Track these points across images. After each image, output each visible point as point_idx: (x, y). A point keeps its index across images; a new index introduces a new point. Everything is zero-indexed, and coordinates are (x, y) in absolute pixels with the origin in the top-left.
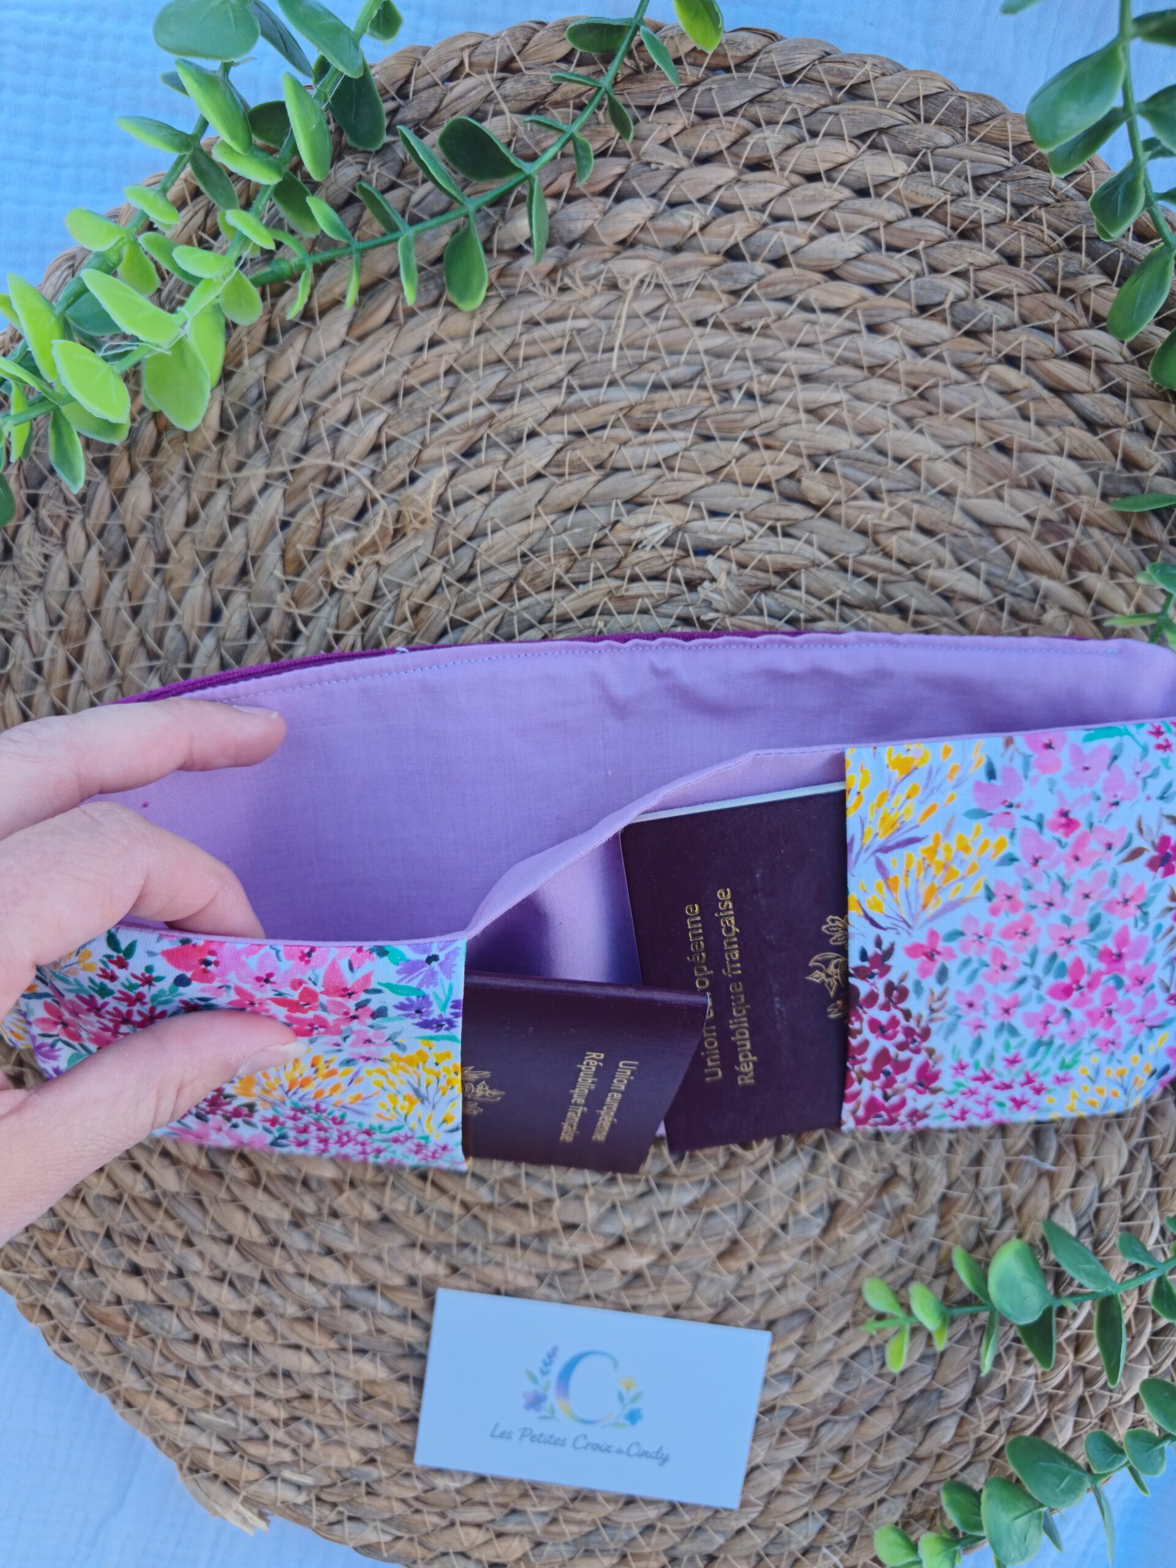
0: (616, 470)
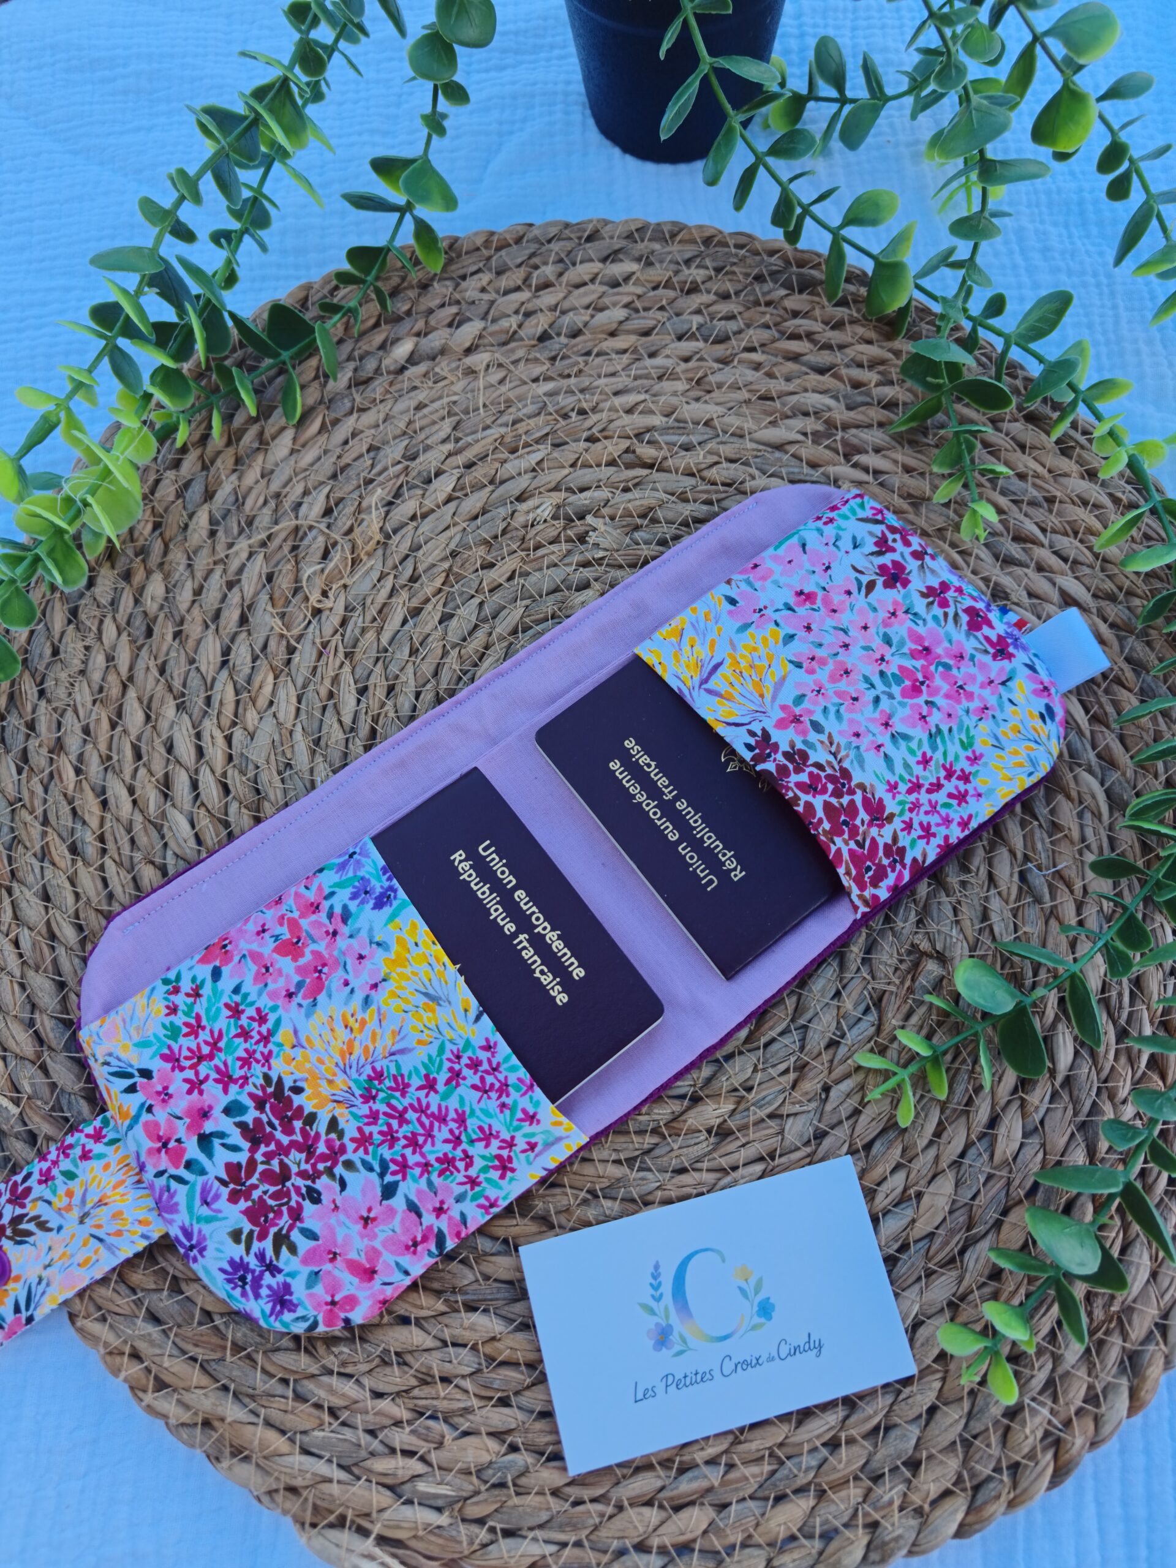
0: (502, 482)
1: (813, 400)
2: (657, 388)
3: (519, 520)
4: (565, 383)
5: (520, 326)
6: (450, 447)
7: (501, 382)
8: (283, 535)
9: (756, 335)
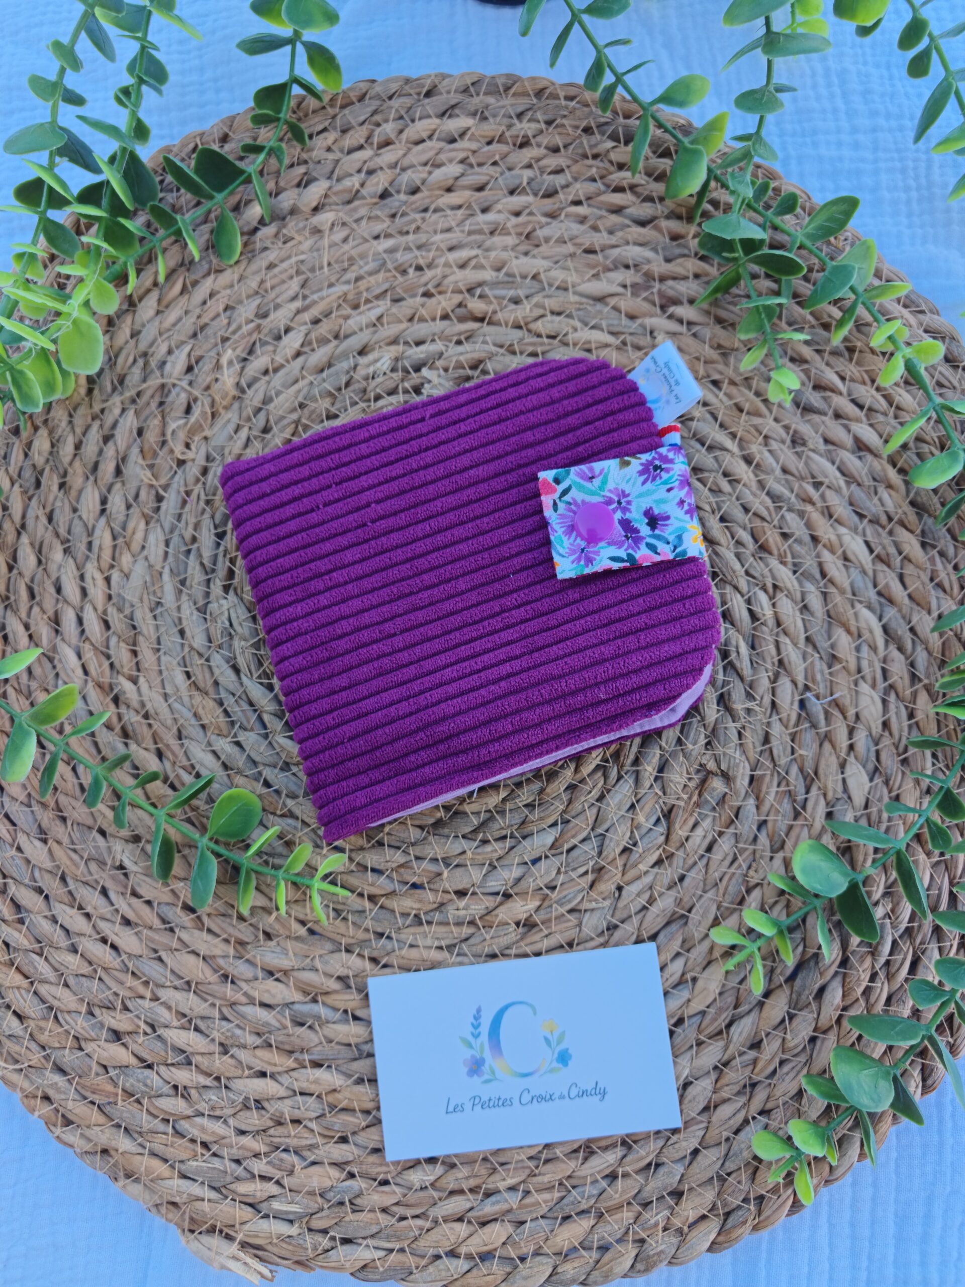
0: (346, 337)
1: (633, 252)
2: (488, 243)
3: (361, 372)
4: (403, 240)
5: (362, 185)
6: (298, 304)
7: (345, 240)
8: (149, 393)
9: (581, 189)
